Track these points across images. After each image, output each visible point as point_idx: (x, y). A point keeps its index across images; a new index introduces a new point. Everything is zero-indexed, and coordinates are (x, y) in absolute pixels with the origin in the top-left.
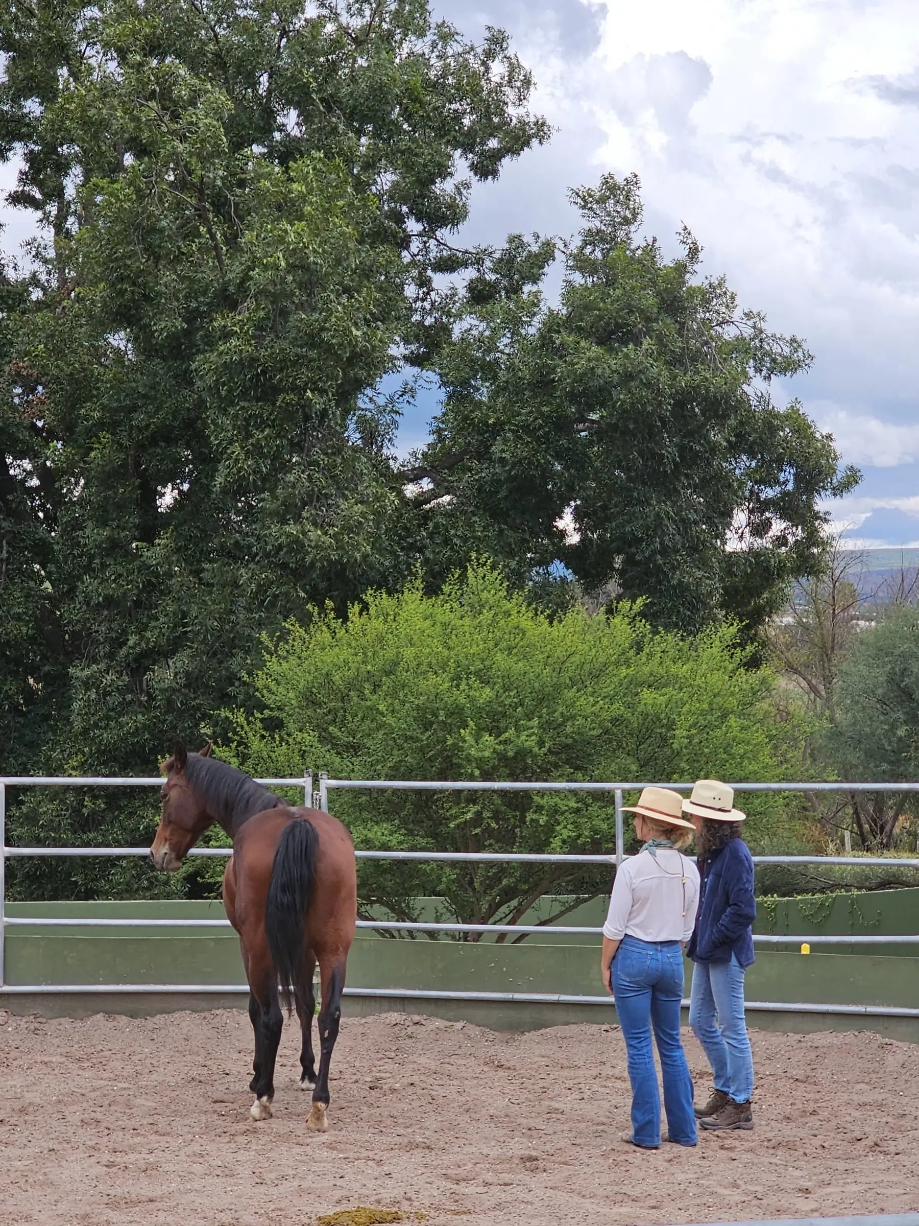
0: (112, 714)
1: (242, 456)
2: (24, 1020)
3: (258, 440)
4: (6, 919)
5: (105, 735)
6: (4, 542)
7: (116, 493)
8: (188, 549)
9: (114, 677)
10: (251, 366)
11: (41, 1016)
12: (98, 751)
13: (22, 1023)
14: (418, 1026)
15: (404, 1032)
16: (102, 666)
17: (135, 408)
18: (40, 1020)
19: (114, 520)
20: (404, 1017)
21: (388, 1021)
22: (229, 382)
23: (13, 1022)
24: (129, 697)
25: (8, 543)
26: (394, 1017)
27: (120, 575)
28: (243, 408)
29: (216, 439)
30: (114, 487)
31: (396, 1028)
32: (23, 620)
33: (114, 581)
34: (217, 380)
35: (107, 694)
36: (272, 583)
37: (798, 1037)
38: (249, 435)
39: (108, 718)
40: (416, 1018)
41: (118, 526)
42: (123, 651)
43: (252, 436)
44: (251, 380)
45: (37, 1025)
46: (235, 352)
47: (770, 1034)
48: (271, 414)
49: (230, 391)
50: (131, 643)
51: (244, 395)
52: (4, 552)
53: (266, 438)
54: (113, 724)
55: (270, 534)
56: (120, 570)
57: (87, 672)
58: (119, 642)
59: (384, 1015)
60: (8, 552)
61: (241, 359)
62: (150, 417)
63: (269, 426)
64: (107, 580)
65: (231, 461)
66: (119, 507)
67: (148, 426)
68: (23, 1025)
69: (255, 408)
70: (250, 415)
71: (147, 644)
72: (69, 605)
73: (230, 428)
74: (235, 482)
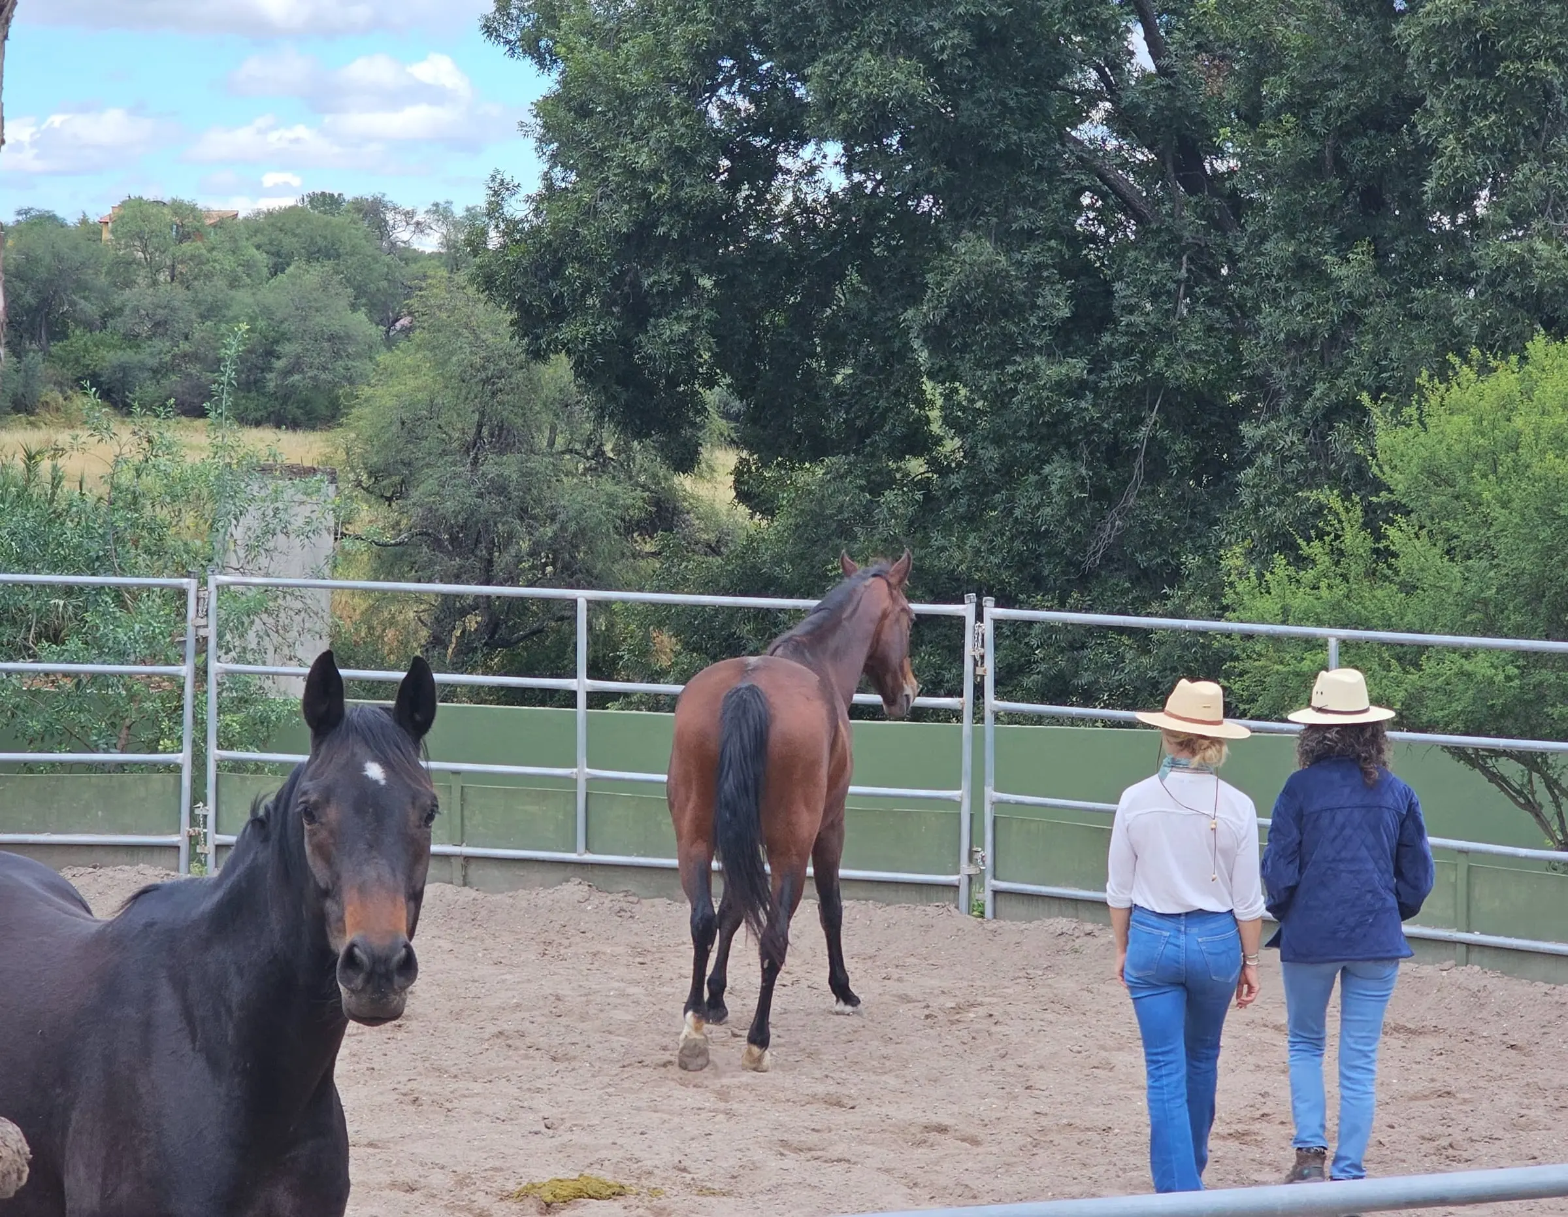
0: (1290, 486)
1: (1459, 152)
2: (610, 897)
3: (1479, 130)
4: (587, 770)
5: (1278, 514)
6: (1184, 258)
7: (1305, 198)
8: (1404, 270)
9: (1295, 439)
10: (1466, 29)
11: (634, 894)
12: (1269, 536)
13: (607, 902)
14: (1089, 938)
15: (1071, 944)
16: (1283, 424)
17: (1333, 85)
18: (631, 899)
19: (1302, 231)
20: (1074, 925)
21: (1052, 929)
22: (1441, 52)
23: (596, 898)
24: (1313, 464)
25: (1190, 259)
26: (1062, 923)
27: (1309, 305)
28: (1458, 87)
29: (1425, 128)
30: (1303, 188)
31: (1063, 939)
32: (1200, 360)
33: (1301, 312)
34: (1427, 50)
35: (1286, 460)
36: (1500, 322)
37: (1545, 987)
38: (1467, 122)
39: (1284, 491)
40: (1089, 927)
41: (1308, 240)
42: (1308, 405)
43: (1471, 124)
44: (1468, 48)
45: (625, 905)
46: (1446, 13)
47: (1514, 981)
48: (1497, 95)
49: (1442, 65)
50: (1317, 394)
51: (1460, 70)
52: (1184, 271)
53: (1490, 127)
54: (1289, 500)
55: (1487, 254)
56: (1310, 297)
57: (1263, 430)
58: (1303, 393)
59: (1052, 921)
60: (1188, 270)
61: (1454, 22)
62: (1351, 96)
63: (1496, 111)
64: (1291, 311)
65: (1444, 158)
66: (1311, 214)
67: (1348, 107)
68: (607, 904)
69: (1474, 87)
70: (1468, 97)
71: (1338, 395)
72: (1250, 340)
73: (1441, 113)
74: (1450, 185)
